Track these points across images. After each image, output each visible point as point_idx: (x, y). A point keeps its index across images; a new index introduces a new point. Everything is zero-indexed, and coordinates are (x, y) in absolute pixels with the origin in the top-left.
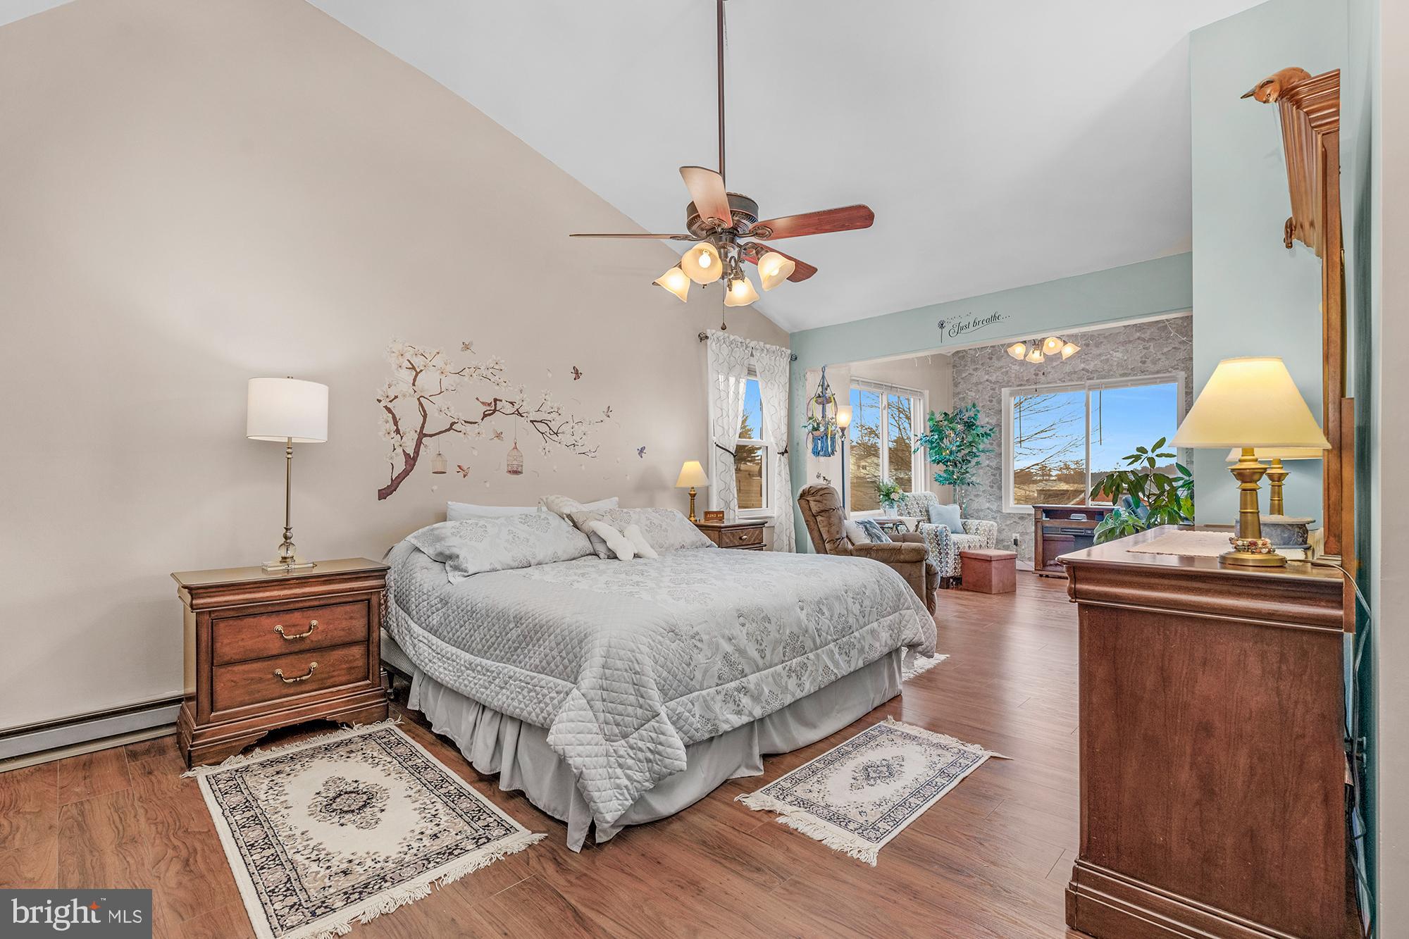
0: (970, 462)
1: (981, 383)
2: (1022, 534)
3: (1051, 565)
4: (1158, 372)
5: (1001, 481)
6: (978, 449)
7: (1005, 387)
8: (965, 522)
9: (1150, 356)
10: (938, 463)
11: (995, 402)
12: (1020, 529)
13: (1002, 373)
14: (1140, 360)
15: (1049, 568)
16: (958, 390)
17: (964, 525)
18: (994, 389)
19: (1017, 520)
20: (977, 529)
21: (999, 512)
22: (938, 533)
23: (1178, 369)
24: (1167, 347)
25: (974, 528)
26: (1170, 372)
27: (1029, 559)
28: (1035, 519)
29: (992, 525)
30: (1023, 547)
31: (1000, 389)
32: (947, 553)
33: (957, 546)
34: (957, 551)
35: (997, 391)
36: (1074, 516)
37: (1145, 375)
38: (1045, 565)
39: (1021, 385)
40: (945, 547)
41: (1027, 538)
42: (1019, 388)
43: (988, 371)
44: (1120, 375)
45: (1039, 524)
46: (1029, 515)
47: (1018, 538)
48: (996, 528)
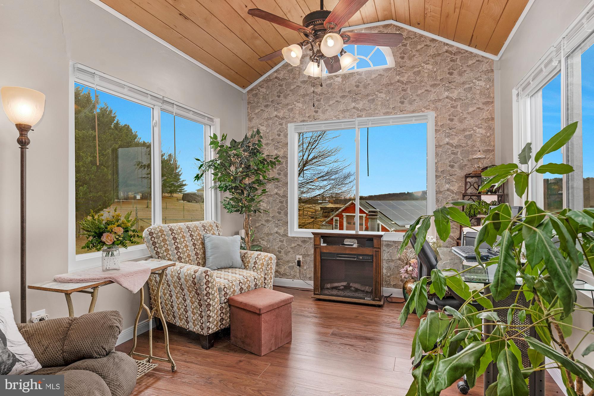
0: (257, 189)
1: (271, 118)
2: (304, 256)
3: (328, 288)
4: (413, 112)
5: (287, 208)
6: (264, 177)
7: (291, 123)
8: (245, 254)
9: (407, 97)
10: (225, 190)
11: (282, 137)
12: (302, 251)
13: (288, 110)
14: (400, 100)
15: (326, 292)
16: (252, 124)
17: (243, 257)
18: (281, 124)
19: (300, 243)
20: (255, 263)
21: (285, 235)
22: (196, 280)
23: (429, 109)
24: (421, 89)
25: (252, 261)
26: (423, 112)
27: (310, 279)
28: (315, 245)
29: (271, 259)
30: (305, 268)
31: (286, 124)
32: (209, 304)
33: (223, 293)
34: (223, 298)
35: (284, 126)
36: (347, 242)
37: (404, 114)
38: (322, 288)
39: (303, 121)
40: (206, 298)
41: (308, 259)
42: (302, 124)
43: (277, 107)
44: (384, 114)
45: (318, 250)
46: (310, 238)
47: (301, 260)
48: (274, 261)
